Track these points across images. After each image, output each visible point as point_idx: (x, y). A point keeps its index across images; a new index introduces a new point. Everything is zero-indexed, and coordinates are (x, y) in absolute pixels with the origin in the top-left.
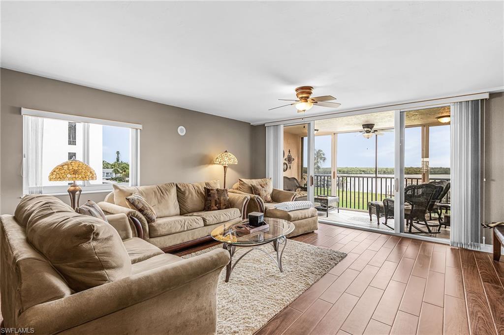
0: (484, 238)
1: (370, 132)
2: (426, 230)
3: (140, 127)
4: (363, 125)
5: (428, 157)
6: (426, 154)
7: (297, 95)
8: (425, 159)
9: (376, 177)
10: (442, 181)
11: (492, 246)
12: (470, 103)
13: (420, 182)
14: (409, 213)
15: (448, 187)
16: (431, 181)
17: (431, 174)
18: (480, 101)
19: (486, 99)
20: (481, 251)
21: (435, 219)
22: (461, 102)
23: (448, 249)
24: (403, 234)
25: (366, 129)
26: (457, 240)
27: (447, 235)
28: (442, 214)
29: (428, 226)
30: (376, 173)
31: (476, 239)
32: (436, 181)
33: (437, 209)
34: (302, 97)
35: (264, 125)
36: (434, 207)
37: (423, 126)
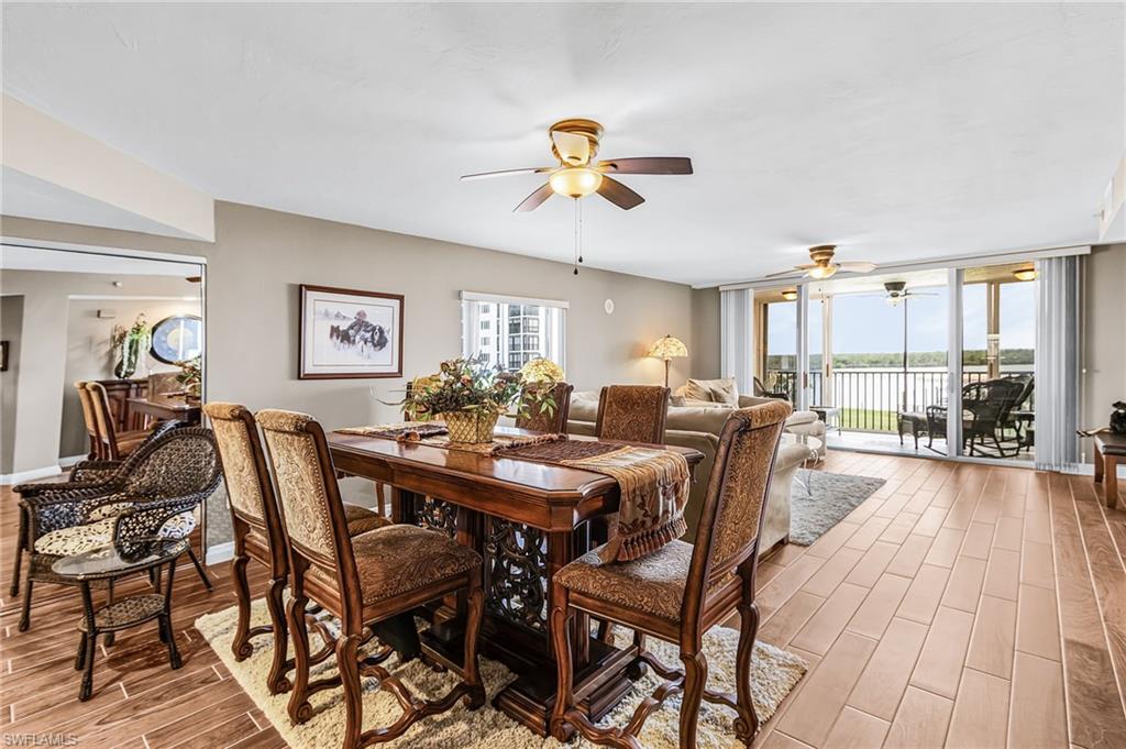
0: (1083, 455)
1: (897, 295)
2: (998, 454)
3: (566, 304)
4: (886, 284)
5: (998, 333)
6: (994, 327)
7: (812, 257)
8: (993, 336)
9: (906, 373)
10: (1023, 376)
11: (1093, 466)
12: (1064, 259)
13: (985, 378)
14: (969, 426)
15: (1031, 386)
16: (1002, 376)
17: (1003, 363)
18: (1078, 259)
19: (1086, 255)
20: (1080, 473)
21: (1010, 440)
22: (1050, 259)
23: (1032, 474)
24: (960, 458)
25: (891, 292)
26: (1044, 461)
27: (1029, 458)
28: (1022, 429)
29: (1001, 450)
30: (905, 366)
31: (1073, 458)
32: (1013, 376)
33: (1014, 422)
34: (820, 261)
35: (718, 288)
36: (1010, 418)
37: (990, 282)
